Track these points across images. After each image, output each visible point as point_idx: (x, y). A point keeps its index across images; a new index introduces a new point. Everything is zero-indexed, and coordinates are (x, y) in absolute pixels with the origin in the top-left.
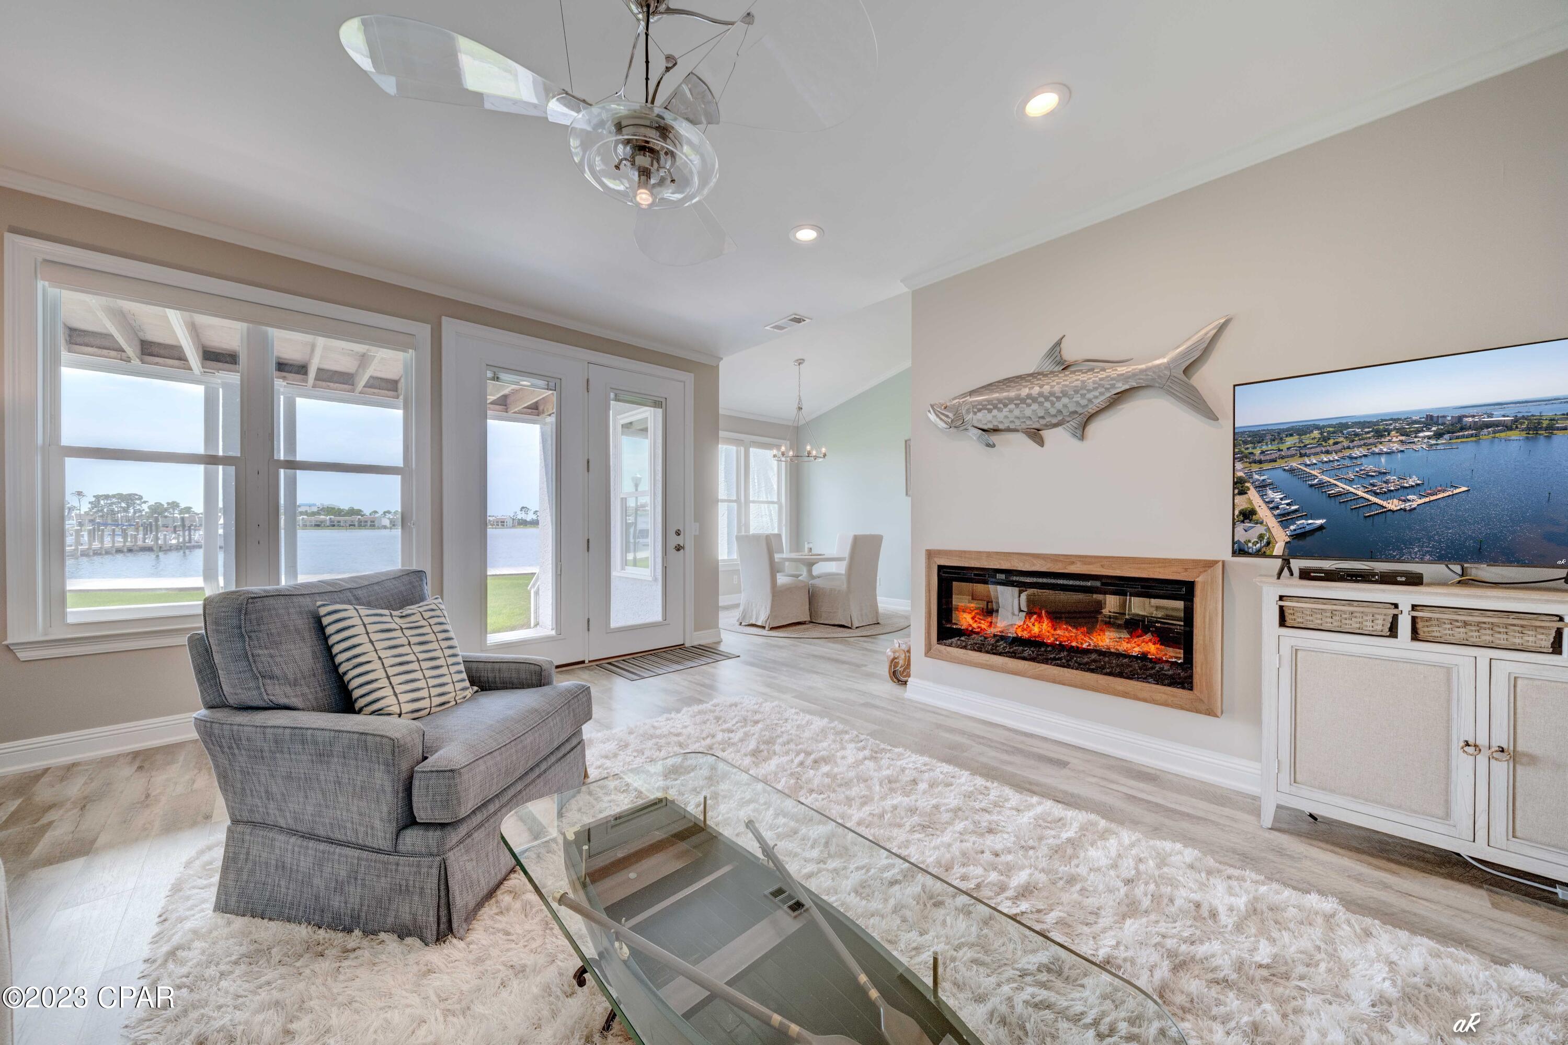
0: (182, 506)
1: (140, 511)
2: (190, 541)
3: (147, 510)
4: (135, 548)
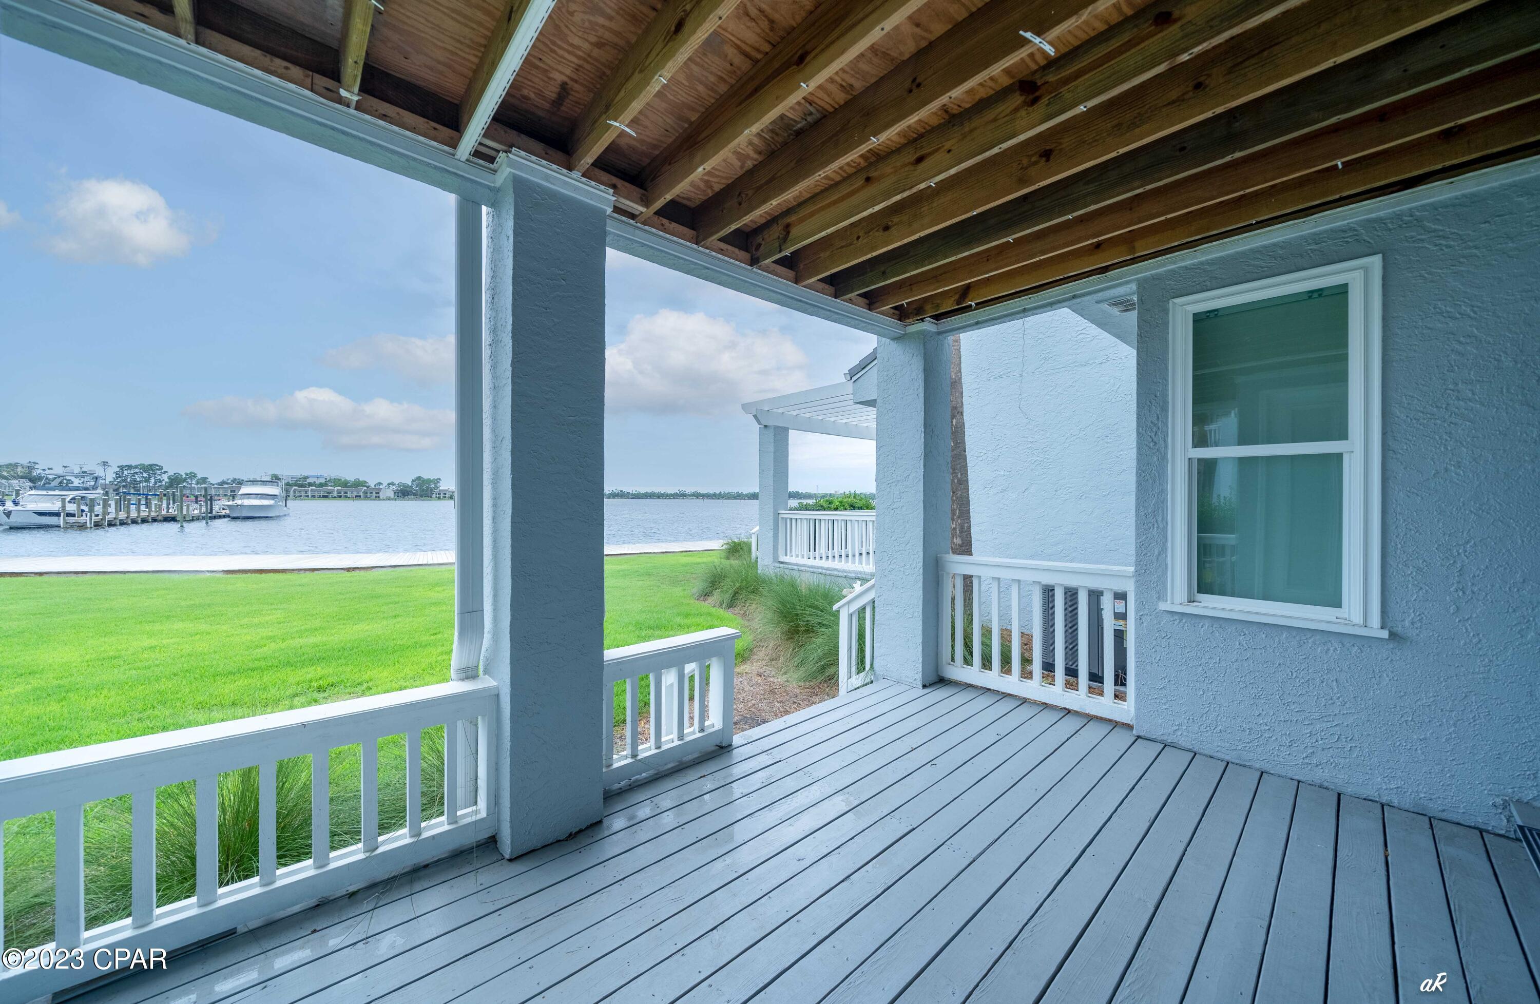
0: (199, 476)
1: (160, 481)
3: (167, 480)
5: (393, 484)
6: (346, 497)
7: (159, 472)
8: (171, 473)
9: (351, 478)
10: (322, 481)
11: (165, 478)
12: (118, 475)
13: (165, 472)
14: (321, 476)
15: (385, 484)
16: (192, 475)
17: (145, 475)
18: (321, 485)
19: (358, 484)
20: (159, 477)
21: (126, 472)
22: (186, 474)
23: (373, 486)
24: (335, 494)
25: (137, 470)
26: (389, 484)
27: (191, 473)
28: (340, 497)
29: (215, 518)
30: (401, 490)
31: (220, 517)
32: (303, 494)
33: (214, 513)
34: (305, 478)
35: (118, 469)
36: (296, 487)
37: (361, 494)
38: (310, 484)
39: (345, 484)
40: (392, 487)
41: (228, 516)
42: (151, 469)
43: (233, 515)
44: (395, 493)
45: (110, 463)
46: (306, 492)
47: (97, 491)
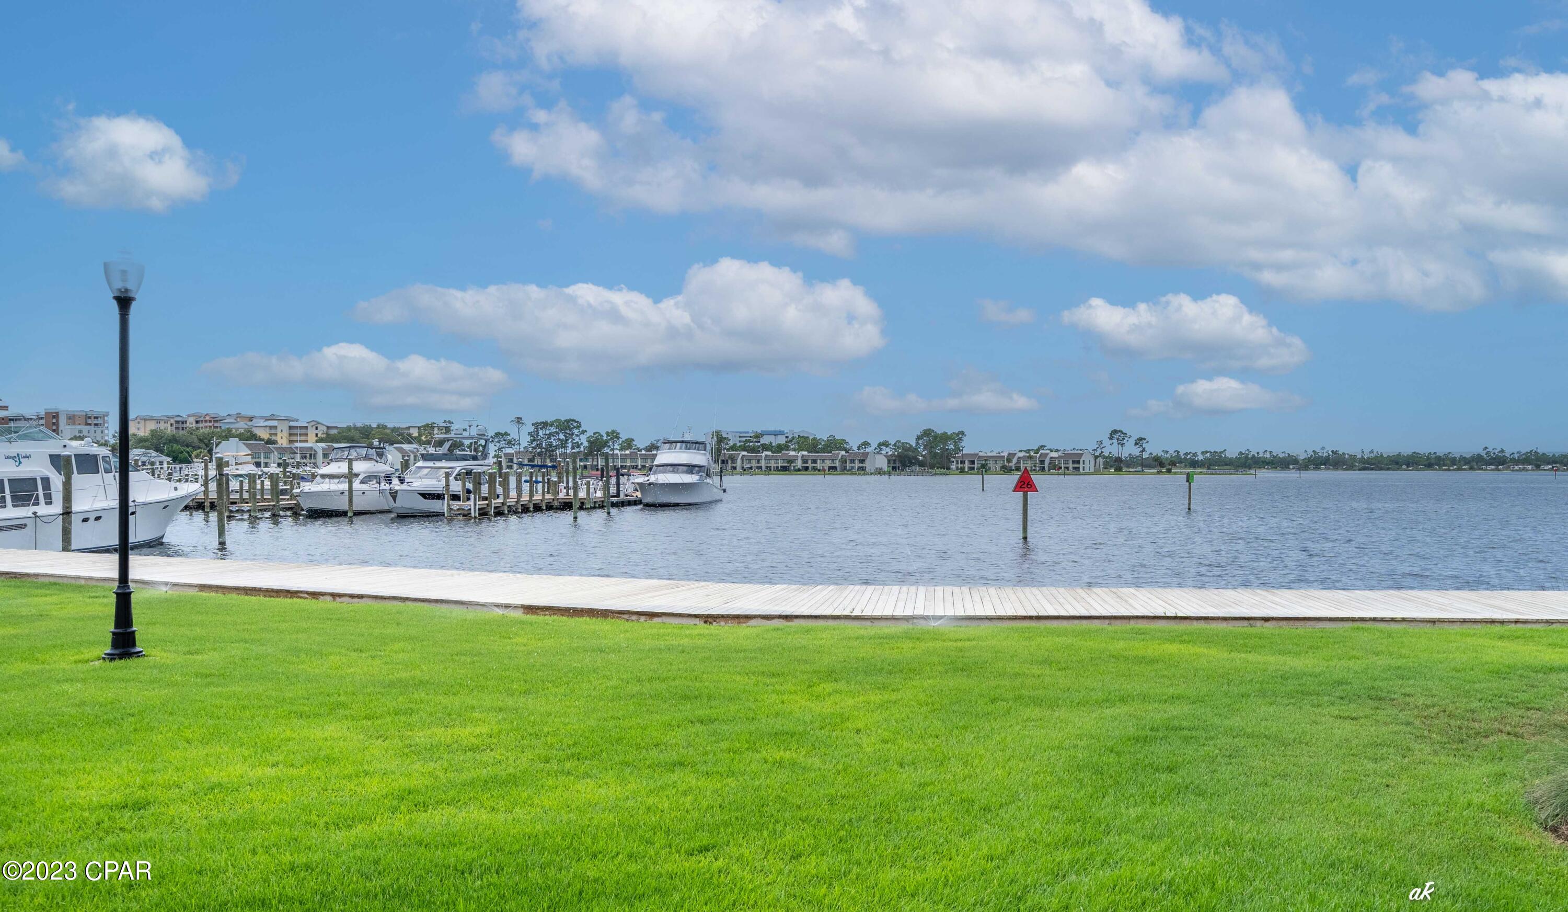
0: (624, 437)
1: (578, 445)
2: (618, 495)
3: (585, 443)
4: (556, 504)
5: (886, 444)
6: (815, 469)
7: (576, 431)
8: (590, 433)
9: (823, 436)
10: (781, 440)
11: (584, 440)
12: (534, 436)
13: (584, 432)
14: (781, 433)
15: (874, 445)
16: (614, 435)
17: (562, 436)
18: (780, 448)
19: (834, 445)
20: (577, 440)
21: (541, 433)
22: (608, 434)
23: (855, 448)
24: (799, 464)
25: (553, 430)
26: (880, 445)
27: (613, 432)
28: (806, 469)
29: (623, 504)
30: (899, 456)
31: (630, 503)
32: (754, 464)
33: (622, 497)
34: (758, 436)
35: (532, 429)
36: (745, 453)
37: (837, 464)
38: (765, 447)
39: (812, 446)
40: (886, 450)
41: (636, 502)
42: (568, 426)
43: (648, 500)
44: (889, 461)
45: (524, 420)
46: (758, 462)
47: (486, 462)
